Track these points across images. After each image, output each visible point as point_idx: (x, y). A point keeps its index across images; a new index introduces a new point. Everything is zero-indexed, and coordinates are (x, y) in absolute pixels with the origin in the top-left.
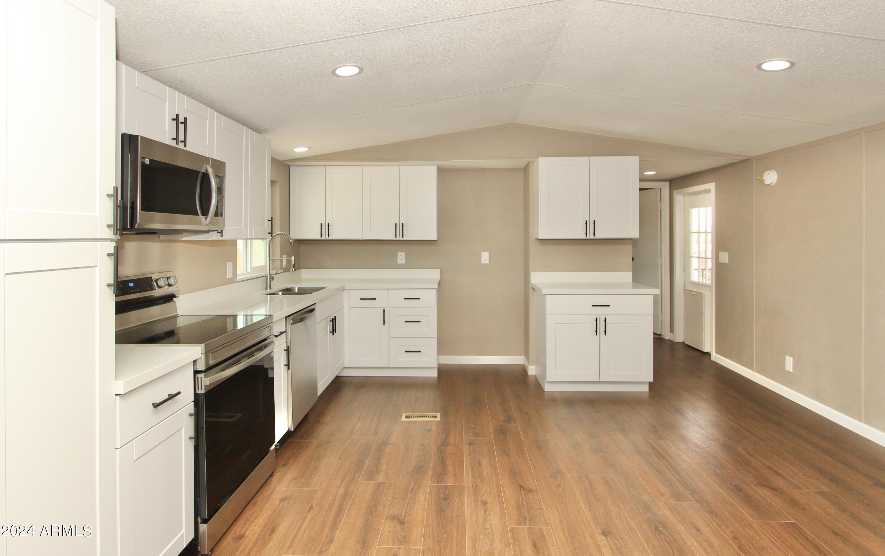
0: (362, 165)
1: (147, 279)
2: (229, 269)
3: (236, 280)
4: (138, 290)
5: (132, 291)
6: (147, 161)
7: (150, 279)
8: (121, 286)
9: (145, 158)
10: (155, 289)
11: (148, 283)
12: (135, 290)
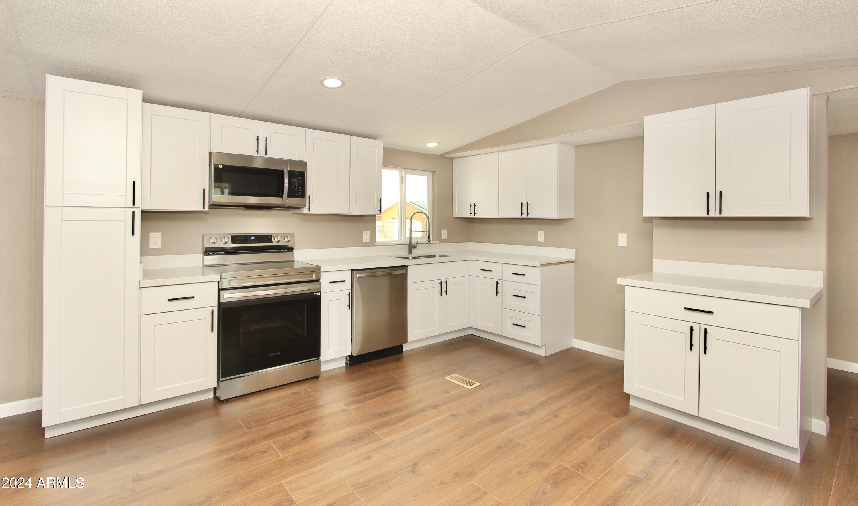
0: (498, 152)
1: (267, 236)
2: (366, 236)
3: (375, 244)
4: (257, 242)
5: (251, 242)
6: (220, 166)
7: (270, 236)
8: (243, 238)
9: (218, 165)
10: (272, 243)
11: (268, 238)
12: (254, 242)
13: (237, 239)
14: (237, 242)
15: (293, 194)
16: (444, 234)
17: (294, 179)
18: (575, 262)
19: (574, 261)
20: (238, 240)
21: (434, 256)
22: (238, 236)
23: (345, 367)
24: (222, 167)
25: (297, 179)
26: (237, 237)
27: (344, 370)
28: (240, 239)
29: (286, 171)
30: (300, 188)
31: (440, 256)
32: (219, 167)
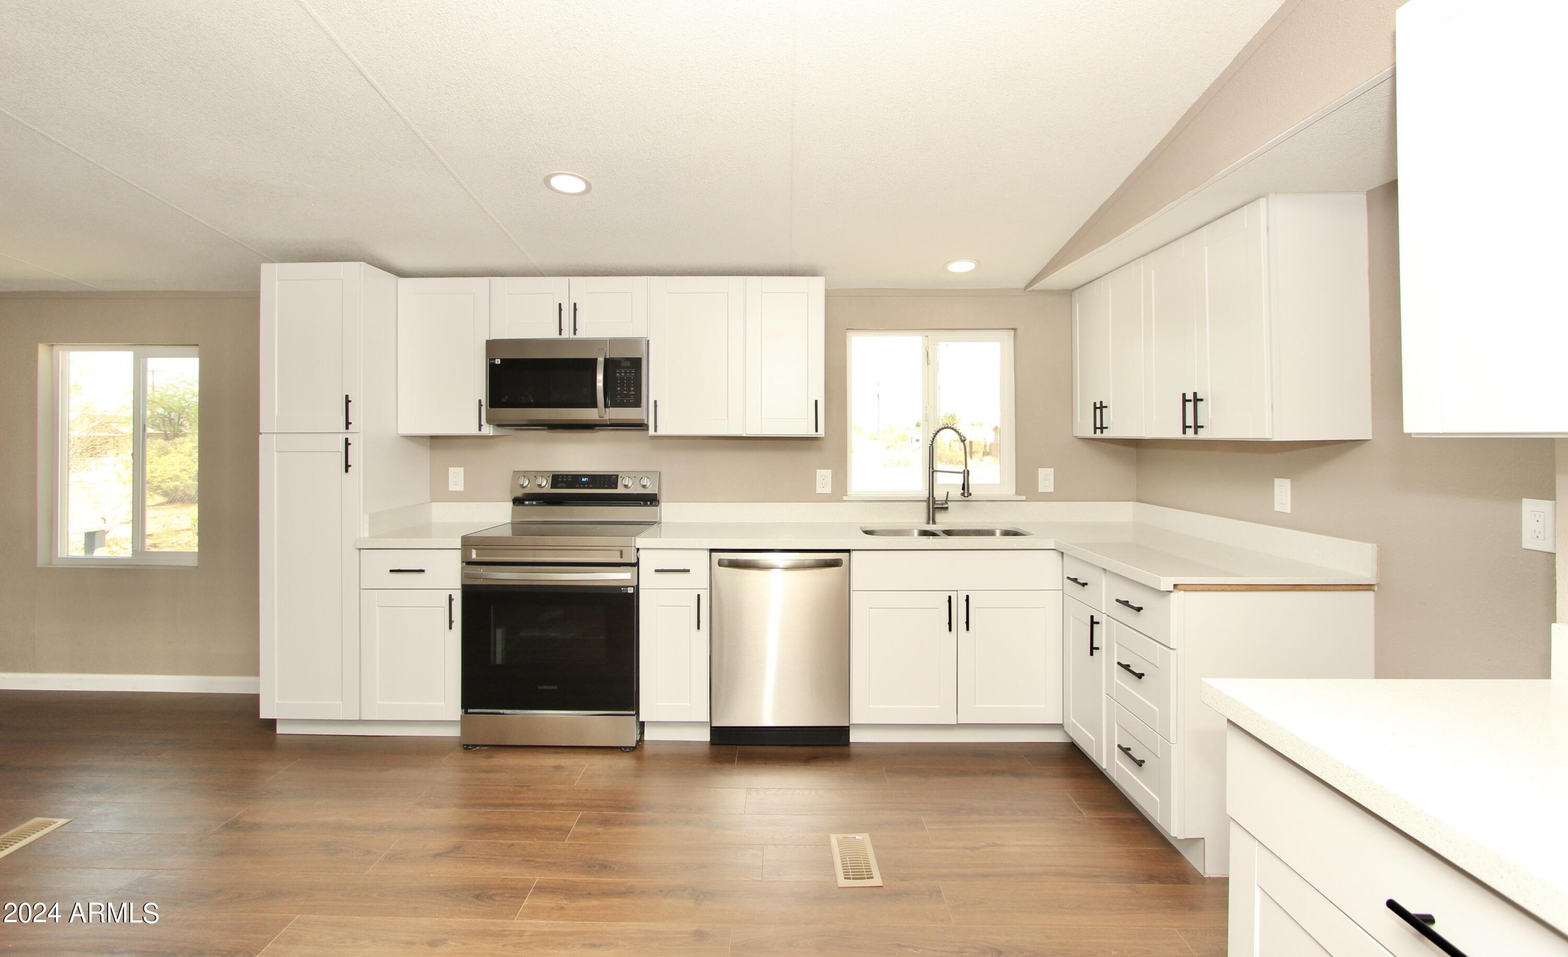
1: (610, 476)
2: (824, 479)
3: (845, 498)
4: (591, 486)
5: (582, 486)
6: (498, 361)
7: (614, 477)
8: (570, 479)
9: (495, 359)
10: (617, 488)
11: (610, 480)
12: (586, 486)
13: (560, 479)
14: (560, 485)
15: (619, 401)
16: (1046, 479)
17: (620, 373)
18: (1376, 588)
19: (1374, 585)
20: (562, 482)
21: (991, 533)
22: (563, 475)
23: (709, 743)
24: (499, 363)
25: (626, 373)
26: (560, 477)
27: (707, 748)
28: (565, 480)
29: (601, 360)
30: (632, 389)
31: (1007, 533)
32: (496, 363)
